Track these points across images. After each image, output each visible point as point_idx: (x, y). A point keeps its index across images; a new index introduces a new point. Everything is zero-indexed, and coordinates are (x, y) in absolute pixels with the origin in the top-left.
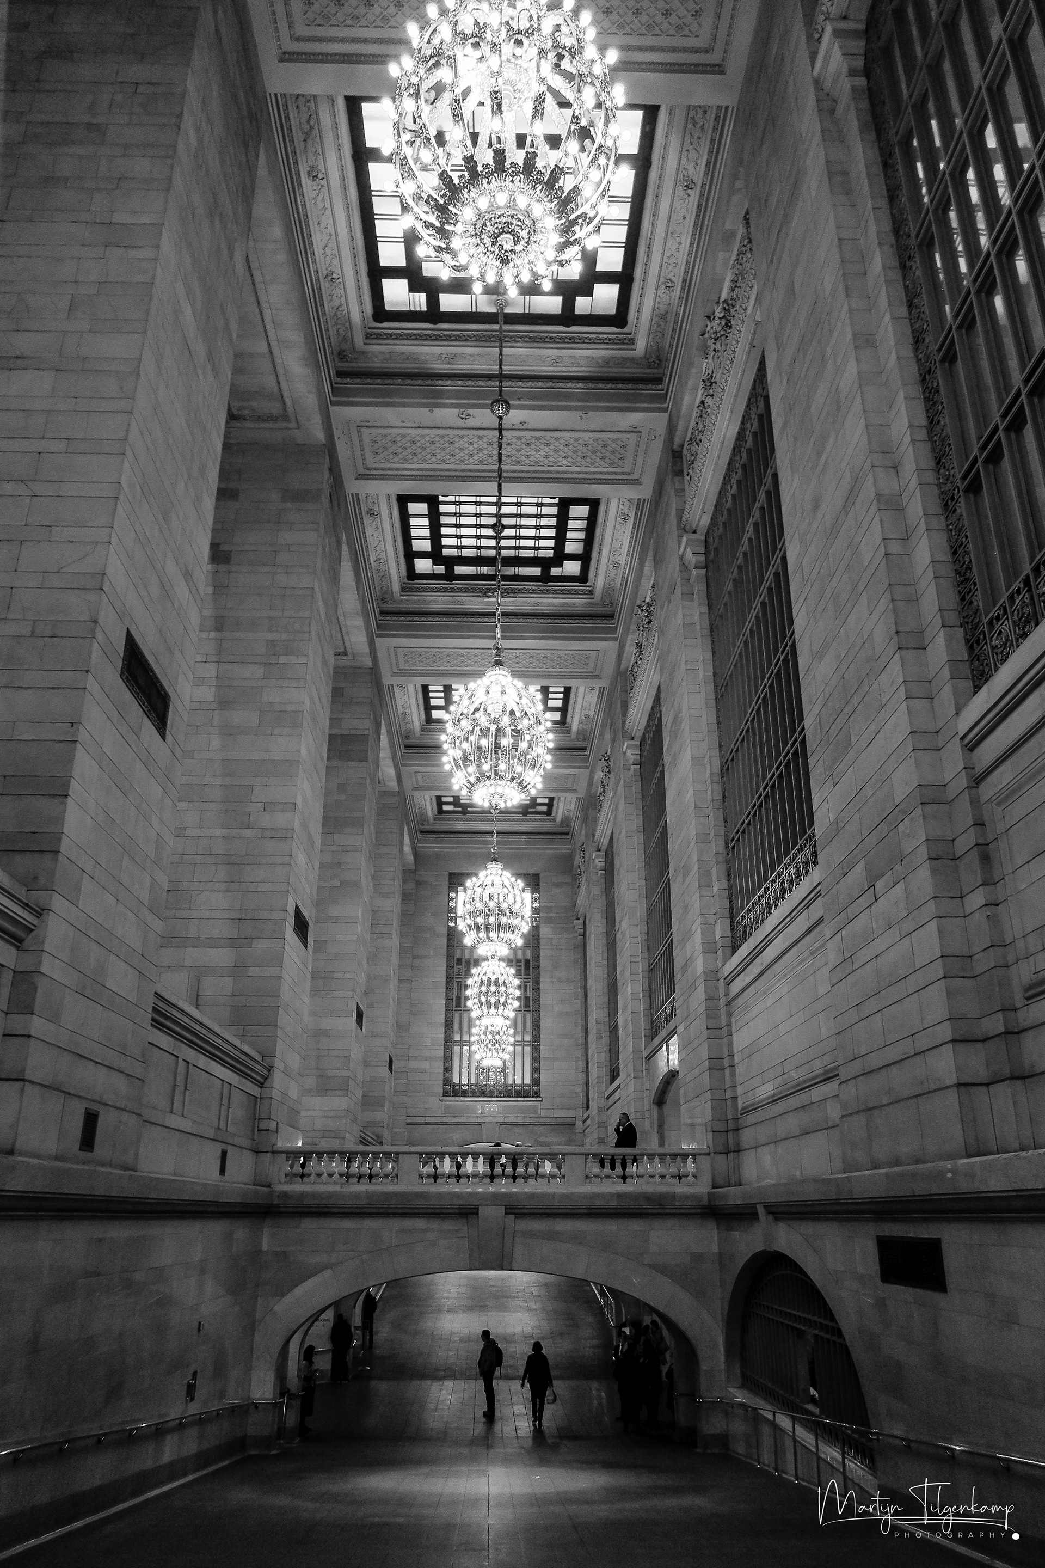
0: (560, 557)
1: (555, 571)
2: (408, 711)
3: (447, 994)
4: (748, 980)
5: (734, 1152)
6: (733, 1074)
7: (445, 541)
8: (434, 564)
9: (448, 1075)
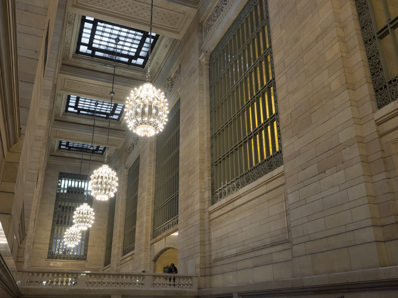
0: (137, 56)
1: (134, 61)
2: (60, 106)
3: (53, 219)
4: (223, 212)
5: (209, 275)
6: (210, 247)
7: (95, 41)
8: (88, 49)
9: (50, 250)
